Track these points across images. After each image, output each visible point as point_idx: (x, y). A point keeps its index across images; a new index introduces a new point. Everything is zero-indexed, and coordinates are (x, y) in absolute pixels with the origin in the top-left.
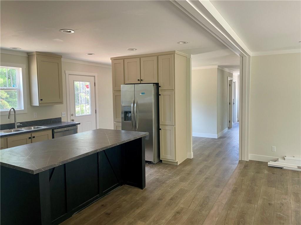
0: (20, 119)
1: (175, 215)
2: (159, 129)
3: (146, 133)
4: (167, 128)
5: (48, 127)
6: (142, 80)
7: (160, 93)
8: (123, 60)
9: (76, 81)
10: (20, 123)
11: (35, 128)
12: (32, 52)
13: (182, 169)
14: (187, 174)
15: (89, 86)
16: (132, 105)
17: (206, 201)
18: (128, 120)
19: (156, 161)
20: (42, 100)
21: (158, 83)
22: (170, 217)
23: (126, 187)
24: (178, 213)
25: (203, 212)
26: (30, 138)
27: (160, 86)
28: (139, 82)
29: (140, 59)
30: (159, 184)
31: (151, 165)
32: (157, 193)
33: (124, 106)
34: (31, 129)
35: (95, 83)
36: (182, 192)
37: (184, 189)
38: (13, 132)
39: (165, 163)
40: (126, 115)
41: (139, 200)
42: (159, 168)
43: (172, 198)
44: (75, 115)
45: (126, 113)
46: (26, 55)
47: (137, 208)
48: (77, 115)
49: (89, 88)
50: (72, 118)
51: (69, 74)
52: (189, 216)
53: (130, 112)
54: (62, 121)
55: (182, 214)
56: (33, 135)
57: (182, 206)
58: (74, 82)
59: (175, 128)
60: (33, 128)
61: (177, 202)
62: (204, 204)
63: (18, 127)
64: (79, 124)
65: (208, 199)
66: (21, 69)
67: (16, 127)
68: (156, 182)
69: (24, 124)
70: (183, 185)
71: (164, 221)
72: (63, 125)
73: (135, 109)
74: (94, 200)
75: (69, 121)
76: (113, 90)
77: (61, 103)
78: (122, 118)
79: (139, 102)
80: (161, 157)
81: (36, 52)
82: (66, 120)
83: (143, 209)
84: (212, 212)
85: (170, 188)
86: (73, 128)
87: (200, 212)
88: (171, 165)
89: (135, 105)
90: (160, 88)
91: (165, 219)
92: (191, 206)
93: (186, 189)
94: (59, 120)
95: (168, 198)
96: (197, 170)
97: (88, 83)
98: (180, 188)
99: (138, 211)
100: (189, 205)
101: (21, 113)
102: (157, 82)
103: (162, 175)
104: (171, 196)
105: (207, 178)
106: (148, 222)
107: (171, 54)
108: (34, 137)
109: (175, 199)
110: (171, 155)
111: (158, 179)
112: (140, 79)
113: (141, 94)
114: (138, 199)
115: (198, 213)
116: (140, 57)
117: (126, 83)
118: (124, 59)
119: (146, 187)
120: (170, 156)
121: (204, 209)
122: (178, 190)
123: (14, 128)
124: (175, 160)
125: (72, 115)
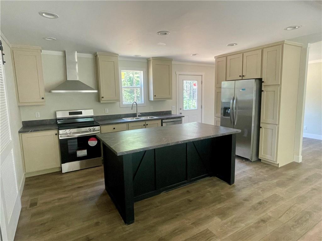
0: (141, 111)
1: (259, 222)
2: (259, 127)
3: (238, 130)
4: (269, 126)
5: (158, 118)
6: (243, 76)
7: (263, 89)
9: (185, 80)
10: (140, 113)
11: (150, 118)
12: (149, 58)
13: (284, 173)
14: (288, 180)
15: (196, 85)
16: (231, 101)
17: (305, 218)
18: (227, 116)
19: (254, 159)
20: (155, 96)
21: (262, 78)
22: (251, 223)
23: (215, 179)
24: (263, 221)
25: (298, 230)
26: (144, 125)
27: (263, 82)
28: (240, 78)
29: (243, 54)
30: (250, 183)
31: (248, 162)
32: (244, 193)
33: (224, 103)
34: (148, 118)
35: (202, 82)
36: (275, 199)
37: (279, 196)
38: (134, 119)
39: (264, 163)
40: (225, 111)
41: (223, 195)
42: (255, 166)
43: (260, 202)
44: (183, 109)
45: (226, 109)
46: (146, 61)
47: (219, 203)
50: (181, 111)
51: (179, 75)
52: (276, 229)
53: (229, 108)
54: (172, 113)
55: (268, 225)
56: (147, 123)
57: (270, 214)
58: (183, 81)
59: (278, 128)
60: (149, 118)
61: (265, 209)
62: (301, 221)
63: (139, 116)
64: (184, 117)
65: (308, 215)
66: (142, 72)
67: (137, 116)
68: (248, 181)
69: (143, 115)
70: (279, 191)
71: (243, 225)
72: (173, 116)
73: (234, 106)
74: (181, 184)
75: (178, 114)
76: (215, 86)
77: (170, 98)
78: (221, 114)
79: (239, 99)
80: (259, 156)
81: (152, 57)
82: (175, 113)
83: (224, 206)
84: (311, 233)
85: (261, 191)
86: (178, 120)
87: (292, 228)
88: (271, 166)
89: (235, 101)
90: (263, 83)
91: (245, 223)
92: (282, 218)
93: (281, 195)
94: (169, 113)
95: (255, 201)
96: (303, 177)
97: (196, 82)
98: (274, 193)
99: (218, 206)
100: (280, 216)
101: (142, 106)
102: (260, 77)
103: (257, 175)
104: (261, 200)
105: (314, 189)
106: (225, 221)
107: (280, 45)
108: (147, 125)
109: (264, 204)
110: (271, 155)
111: (251, 178)
112: (242, 74)
113: (241, 90)
114: (222, 193)
115: (290, 228)
116: (242, 53)
117: (227, 80)
118: (226, 56)
119: (235, 184)
120: (270, 157)
121: (300, 227)
122: (271, 194)
123: (136, 116)
124: (276, 161)
125: (181, 109)
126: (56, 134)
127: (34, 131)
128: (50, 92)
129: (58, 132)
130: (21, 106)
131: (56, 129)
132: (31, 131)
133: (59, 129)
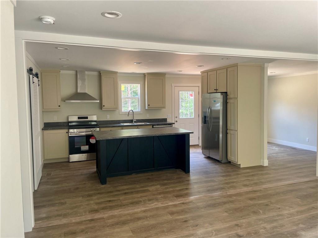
4: (232, 132)
5: (150, 124)
6: (217, 90)
7: (228, 101)
8: (207, 73)
9: (181, 91)
10: (136, 120)
19: (225, 161)
20: (149, 105)
21: (227, 92)
27: (228, 95)
28: (215, 91)
29: (217, 72)
33: (204, 112)
39: (232, 164)
45: (205, 117)
48: (180, 117)
49: (193, 96)
50: (176, 119)
51: (175, 86)
53: (207, 117)
54: (167, 121)
56: (139, 127)
58: (179, 92)
59: (237, 133)
66: (140, 85)
67: (134, 122)
69: (139, 121)
73: (209, 115)
77: (164, 107)
78: (203, 122)
79: (212, 109)
80: (228, 158)
81: (147, 73)
94: (165, 120)
97: (192, 93)
101: (138, 113)
107: (236, 66)
112: (216, 88)
113: (213, 102)
116: (216, 70)
117: (208, 93)
119: (190, 173)
120: (234, 158)
123: (132, 122)
124: (237, 162)
125: (176, 117)
126: (67, 133)
127: (52, 129)
128: (64, 101)
129: (69, 131)
130: (44, 111)
131: (67, 129)
132: (50, 129)
133: (69, 129)
